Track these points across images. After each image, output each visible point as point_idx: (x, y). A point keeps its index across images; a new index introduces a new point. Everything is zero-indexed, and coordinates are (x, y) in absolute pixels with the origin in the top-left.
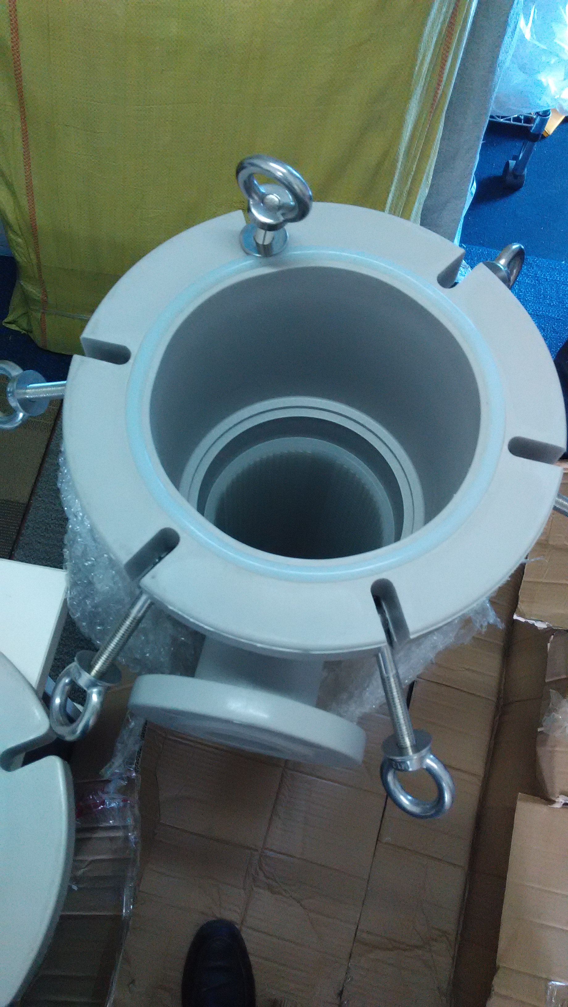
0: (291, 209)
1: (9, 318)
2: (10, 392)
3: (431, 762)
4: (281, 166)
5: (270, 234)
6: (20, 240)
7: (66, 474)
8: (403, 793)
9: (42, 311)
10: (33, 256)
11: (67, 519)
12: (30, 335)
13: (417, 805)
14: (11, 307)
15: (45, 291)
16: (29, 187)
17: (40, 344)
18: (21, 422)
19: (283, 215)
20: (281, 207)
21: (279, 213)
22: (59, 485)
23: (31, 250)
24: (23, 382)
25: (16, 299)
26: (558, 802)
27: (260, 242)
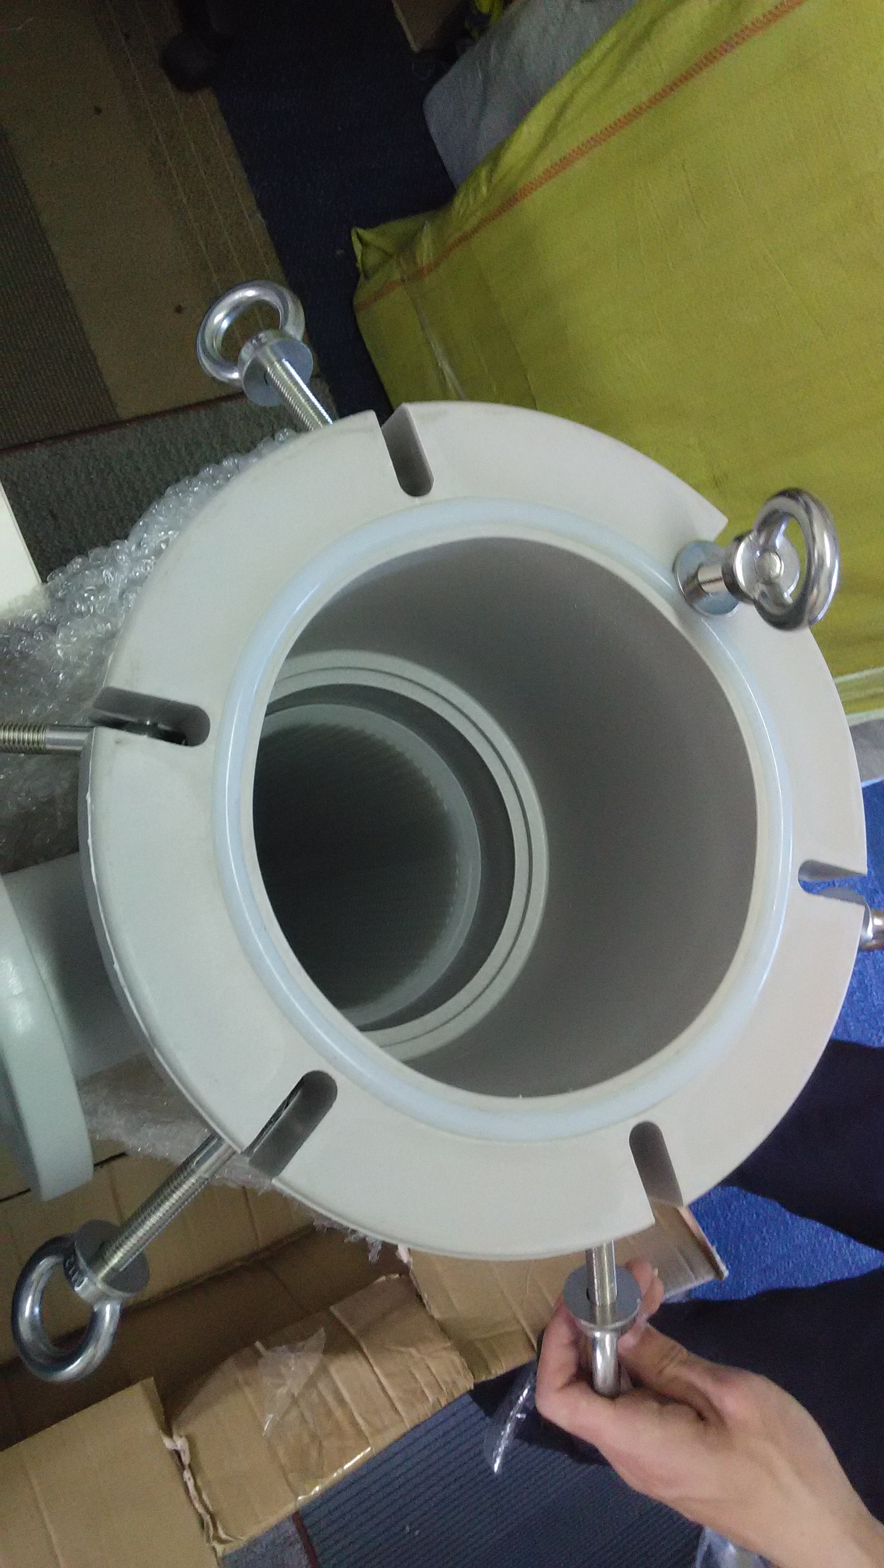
0: (781, 603)
1: (367, 235)
2: (258, 340)
3: (109, 1313)
4: (831, 553)
5: (721, 586)
6: (484, 190)
7: (193, 492)
8: (38, 1295)
9: (405, 277)
10: (473, 221)
11: (126, 537)
12: (362, 278)
13: (33, 1327)
14: (383, 227)
15: (437, 264)
16: (565, 163)
17: (356, 302)
18: (226, 381)
19: (763, 594)
20: (770, 583)
21: (761, 587)
22: (169, 491)
23: (479, 214)
24: (287, 348)
25: (398, 227)
26: (174, 1442)
27: (701, 577)
